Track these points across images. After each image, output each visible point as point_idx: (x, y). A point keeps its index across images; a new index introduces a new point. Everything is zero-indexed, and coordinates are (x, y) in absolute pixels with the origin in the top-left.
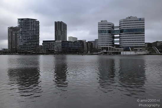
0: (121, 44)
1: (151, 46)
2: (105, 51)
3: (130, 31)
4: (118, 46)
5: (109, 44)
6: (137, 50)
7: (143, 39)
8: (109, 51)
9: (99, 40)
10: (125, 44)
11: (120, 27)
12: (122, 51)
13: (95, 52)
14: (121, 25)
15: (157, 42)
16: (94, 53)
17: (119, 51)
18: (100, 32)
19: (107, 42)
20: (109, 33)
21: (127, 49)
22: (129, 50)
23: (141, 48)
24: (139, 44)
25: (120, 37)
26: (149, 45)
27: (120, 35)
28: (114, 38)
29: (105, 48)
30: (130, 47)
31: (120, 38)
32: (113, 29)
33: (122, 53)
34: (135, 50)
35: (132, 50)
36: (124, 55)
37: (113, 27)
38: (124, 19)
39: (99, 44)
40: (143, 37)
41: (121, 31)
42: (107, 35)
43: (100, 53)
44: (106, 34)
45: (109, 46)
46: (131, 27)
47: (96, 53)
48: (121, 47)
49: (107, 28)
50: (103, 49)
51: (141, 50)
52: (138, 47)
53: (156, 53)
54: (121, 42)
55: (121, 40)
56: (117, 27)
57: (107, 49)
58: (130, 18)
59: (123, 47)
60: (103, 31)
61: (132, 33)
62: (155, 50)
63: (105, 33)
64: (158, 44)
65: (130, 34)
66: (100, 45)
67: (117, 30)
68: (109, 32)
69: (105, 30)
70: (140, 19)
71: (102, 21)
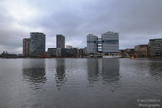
0: (103, 51)
1: (123, 52)
2: (92, 55)
3: (109, 42)
4: (100, 52)
5: (94, 51)
6: (114, 54)
7: (118, 47)
8: (94, 55)
9: (87, 48)
10: (106, 51)
11: (102, 39)
12: (104, 55)
13: (84, 56)
14: (102, 37)
15: (127, 49)
16: (84, 57)
17: (102, 56)
18: (88, 42)
19: (93, 49)
20: (95, 43)
21: (107, 54)
22: (109, 55)
23: (116, 53)
24: (115, 51)
25: (102, 45)
26: (122, 51)
27: (102, 44)
28: (98, 46)
29: (92, 53)
30: (109, 52)
31: (102, 46)
32: (97, 40)
33: (103, 57)
34: (112, 54)
35: (111, 55)
36: (105, 58)
37: (97, 39)
38: (104, 33)
39: (87, 51)
40: (118, 46)
41: (103, 42)
42: (93, 45)
43: (88, 57)
44: (93, 43)
45: (94, 52)
46: (109, 39)
47: (86, 57)
48: (103, 53)
49: (93, 40)
50: (90, 54)
51: (116, 54)
52: (114, 53)
53: (126, 57)
54: (102, 49)
55: (103, 48)
56: (100, 39)
57: (93, 54)
58: (108, 32)
59: (104, 53)
60: (90, 41)
61: (111, 43)
62: (126, 54)
63: (92, 43)
64: (128, 51)
65: (109, 43)
66: (89, 51)
67: (100, 41)
68: (95, 42)
69: (92, 41)
70: (116, 34)
71: (89, 35)
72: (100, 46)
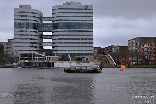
0: (54, 49)
1: (103, 54)
2: (27, 61)
3: (69, 27)
4: (48, 52)
5: (33, 49)
6: (81, 59)
7: (90, 41)
9: (15, 41)
10: (62, 49)
11: (54, 19)
12: (56, 60)
13: (7, 62)
14: (54, 15)
15: (112, 46)
16: (6, 65)
17: (51, 61)
18: (18, 25)
19: (30, 45)
20: (34, 28)
21: (64, 58)
22: (68, 60)
23: (87, 57)
24: (84, 50)
25: (52, 36)
26: (101, 51)
27: (52, 32)
28: (42, 37)
29: (26, 55)
30: (70, 54)
31: (54, 38)
32: (42, 21)
33: (56, 65)
34: (78, 59)
35: (73, 61)
36: (58, 68)
37: (41, 18)
38: (59, 6)
39: (15, 48)
40: (90, 37)
41: (56, 26)
42: (30, 33)
43: (17, 64)
44: (29, 30)
45: (33, 52)
46: (71, 20)
48: (54, 55)
49: (30, 20)
50: (23, 56)
51: (87, 59)
52: (83, 54)
53: (110, 64)
54: (54, 45)
55: (54, 41)
56: (48, 19)
57: (30, 57)
58: (69, 4)
59: (58, 54)
60: (24, 24)
61: (74, 31)
62: (109, 59)
63: (27, 28)
64: (114, 51)
65: (70, 31)
66: (18, 49)
67: (47, 24)
68: (35, 26)
69: (28, 24)
70: (86, 8)
71: (21, 7)
72: (48, 37)
